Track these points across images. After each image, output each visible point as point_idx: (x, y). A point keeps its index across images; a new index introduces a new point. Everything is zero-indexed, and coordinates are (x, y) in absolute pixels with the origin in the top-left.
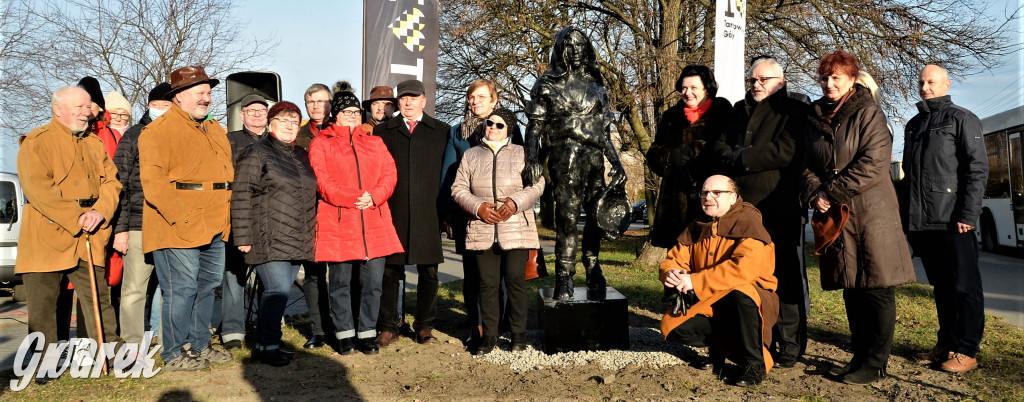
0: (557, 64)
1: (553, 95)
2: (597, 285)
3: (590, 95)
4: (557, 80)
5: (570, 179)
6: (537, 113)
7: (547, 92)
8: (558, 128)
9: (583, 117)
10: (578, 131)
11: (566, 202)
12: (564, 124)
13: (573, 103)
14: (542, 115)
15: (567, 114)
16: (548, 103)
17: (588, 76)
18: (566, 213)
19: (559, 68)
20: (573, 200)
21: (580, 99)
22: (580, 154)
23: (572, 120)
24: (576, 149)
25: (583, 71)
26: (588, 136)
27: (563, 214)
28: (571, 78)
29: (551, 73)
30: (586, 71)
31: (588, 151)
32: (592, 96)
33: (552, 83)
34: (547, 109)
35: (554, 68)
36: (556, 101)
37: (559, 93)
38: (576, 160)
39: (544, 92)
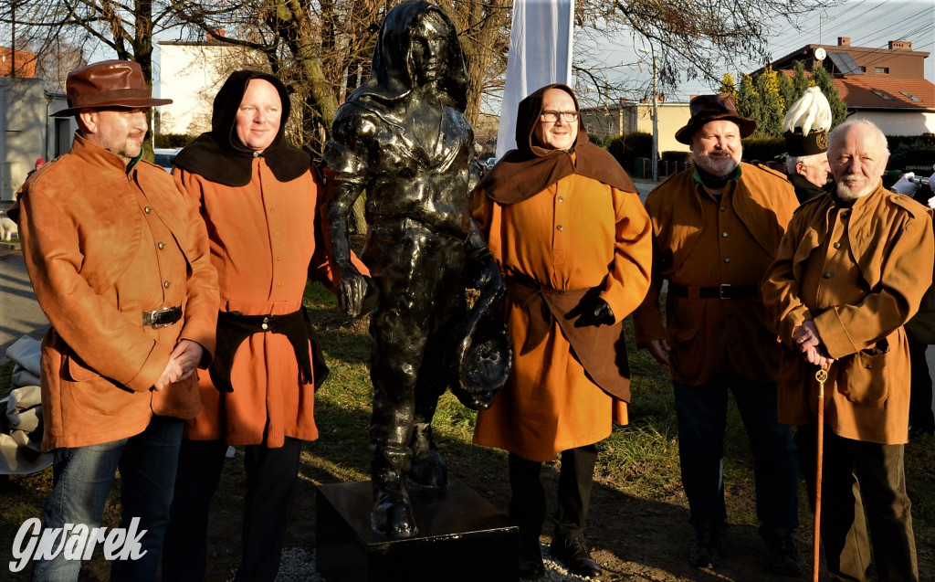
0: (391, 72)
1: (383, 136)
2: (434, 480)
3: (449, 135)
4: (392, 106)
5: (410, 299)
6: (349, 169)
7: (368, 127)
8: (389, 198)
9: (437, 180)
10: (430, 207)
11: (402, 342)
12: (402, 193)
13: (419, 152)
14: (360, 173)
15: (409, 174)
16: (371, 149)
17: (443, 96)
18: (399, 363)
19: (394, 81)
20: (415, 340)
21: (433, 142)
22: (429, 249)
23: (417, 186)
24: (423, 239)
25: (434, 85)
26: (446, 215)
27: (393, 365)
28: (416, 101)
29: (375, 89)
30: (440, 88)
31: (443, 242)
32: (454, 136)
33: (382, 111)
34: (369, 162)
35: (383, 83)
36: (389, 147)
37: (392, 130)
38: (421, 261)
39: (365, 130)
